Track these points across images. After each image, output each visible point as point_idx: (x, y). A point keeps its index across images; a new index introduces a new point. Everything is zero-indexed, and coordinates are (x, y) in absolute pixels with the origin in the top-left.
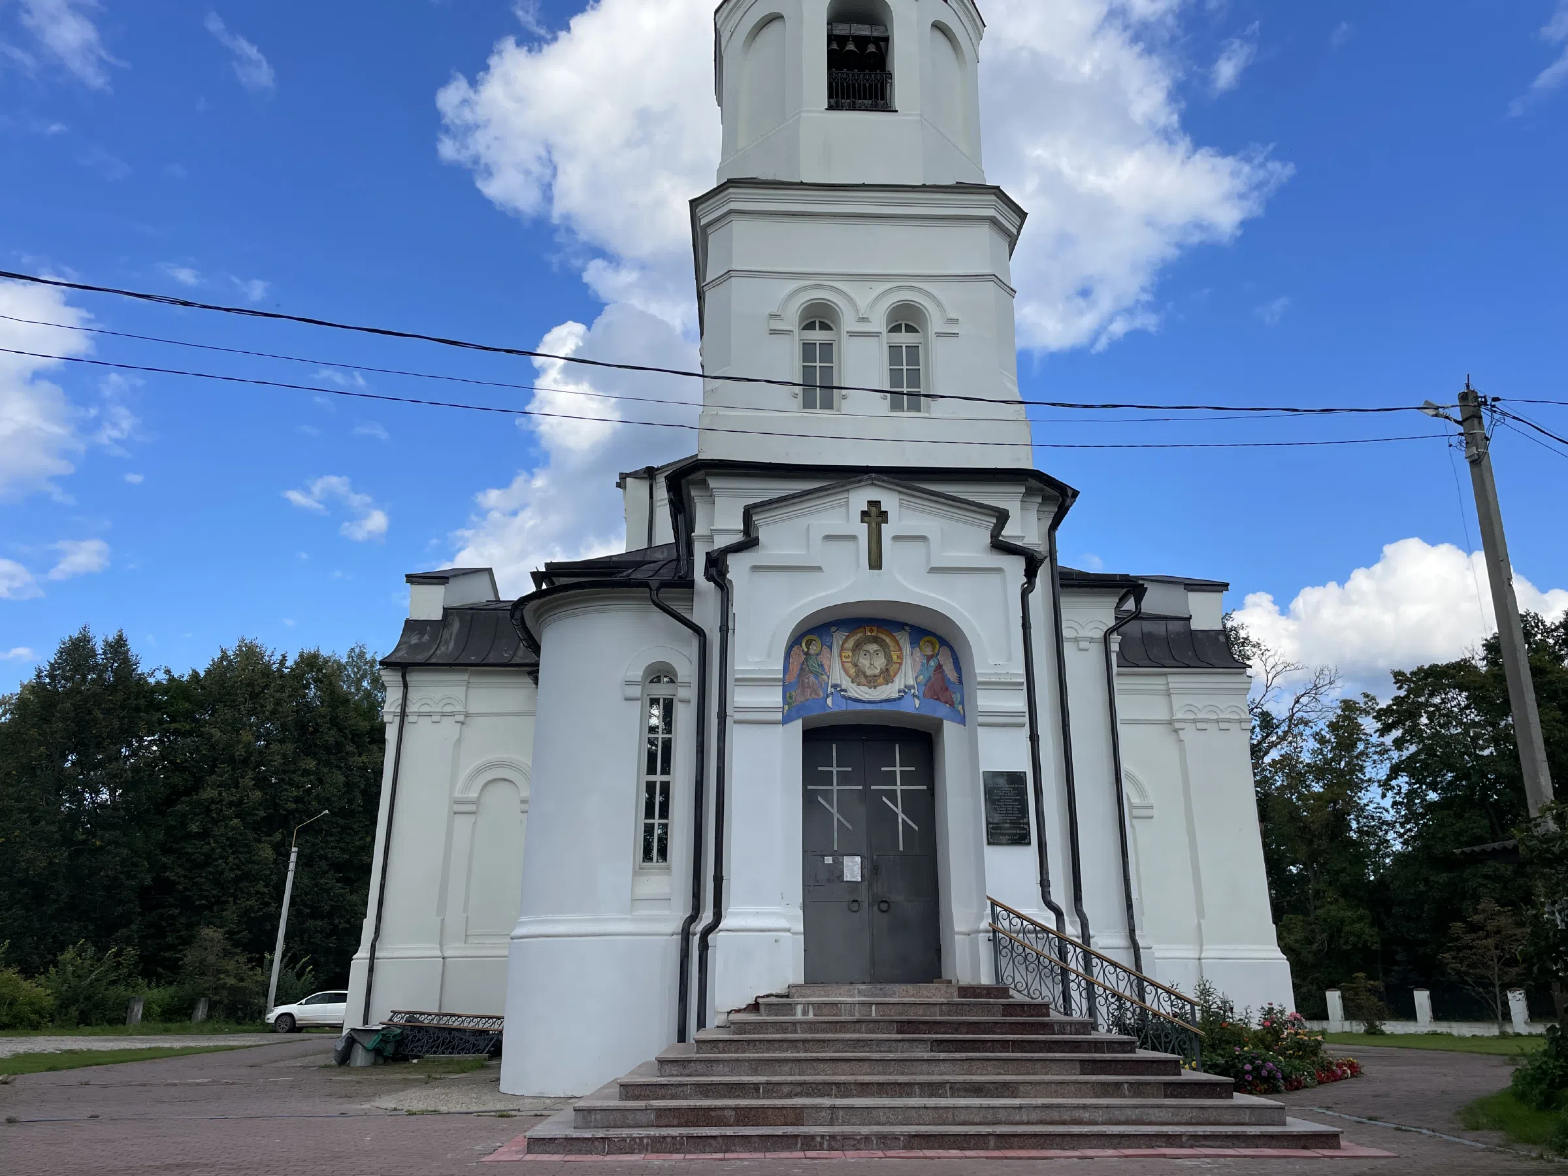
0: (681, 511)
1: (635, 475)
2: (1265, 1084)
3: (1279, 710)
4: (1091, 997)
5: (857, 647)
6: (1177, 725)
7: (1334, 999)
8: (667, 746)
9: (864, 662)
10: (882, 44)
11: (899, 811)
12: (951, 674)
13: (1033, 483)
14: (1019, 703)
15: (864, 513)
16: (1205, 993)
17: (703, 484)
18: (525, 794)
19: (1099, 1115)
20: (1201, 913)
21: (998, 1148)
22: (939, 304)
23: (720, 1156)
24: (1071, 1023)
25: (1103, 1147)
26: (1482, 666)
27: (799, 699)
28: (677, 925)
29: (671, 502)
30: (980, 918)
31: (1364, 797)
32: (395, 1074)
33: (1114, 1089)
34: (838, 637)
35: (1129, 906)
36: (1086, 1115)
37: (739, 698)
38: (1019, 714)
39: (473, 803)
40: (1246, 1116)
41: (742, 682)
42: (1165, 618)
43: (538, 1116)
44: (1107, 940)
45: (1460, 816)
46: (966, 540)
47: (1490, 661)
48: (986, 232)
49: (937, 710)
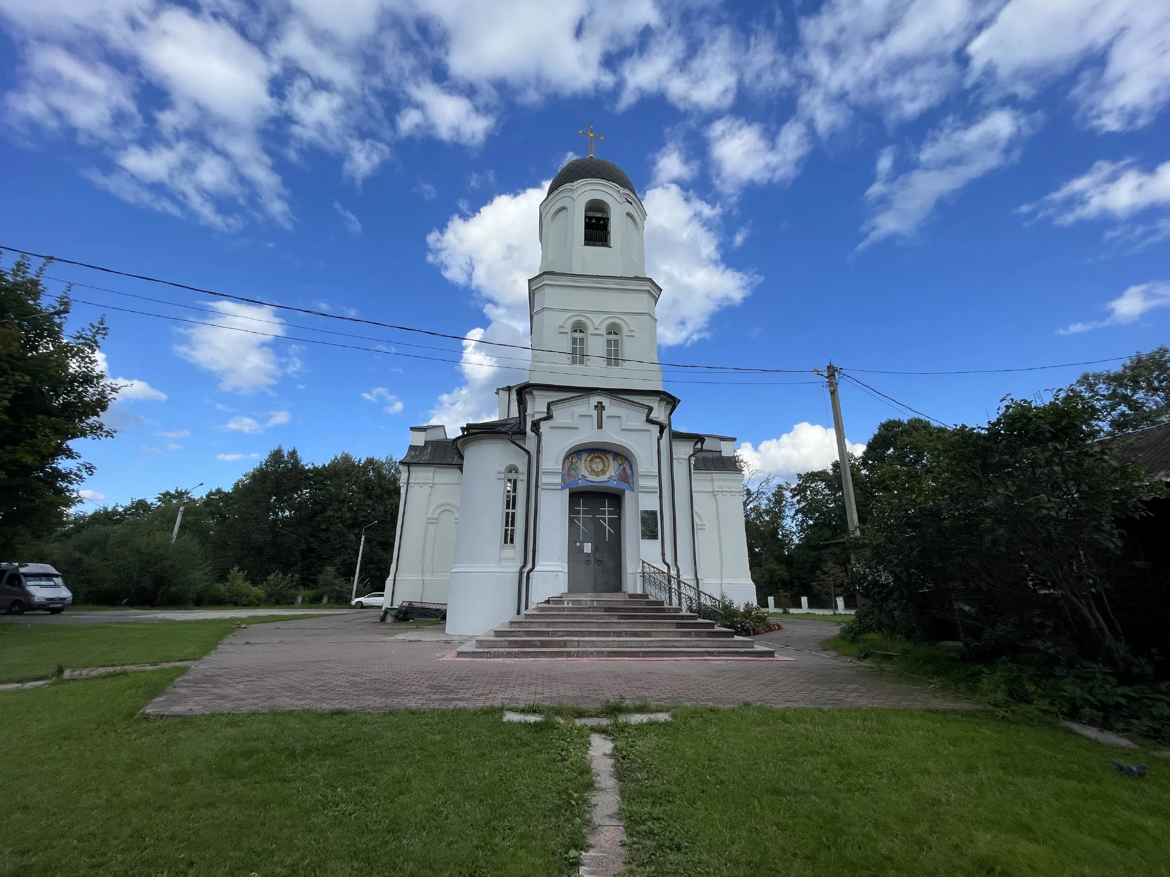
0: (522, 403)
1: (503, 389)
2: (745, 632)
3: (754, 488)
4: (680, 599)
5: (592, 460)
6: (715, 493)
7: (771, 600)
8: (514, 498)
9: (594, 466)
10: (606, 221)
11: (607, 525)
12: (629, 471)
13: (662, 396)
14: (655, 483)
15: (596, 407)
16: (723, 597)
17: (531, 393)
18: (457, 516)
19: (682, 644)
20: (722, 567)
21: (643, 657)
22: (626, 323)
23: (534, 659)
24: (672, 609)
26: (831, 472)
27: (568, 481)
28: (518, 569)
29: (517, 400)
30: (638, 567)
31: (784, 522)
32: (403, 625)
33: (685, 634)
34: (584, 456)
35: (695, 564)
36: (677, 644)
37: (544, 479)
38: (655, 488)
39: (436, 519)
40: (739, 645)
41: (546, 473)
42: (712, 451)
43: (461, 643)
44: (687, 576)
45: (820, 530)
46: (636, 418)
47: (834, 471)
48: (646, 296)
49: (623, 486)
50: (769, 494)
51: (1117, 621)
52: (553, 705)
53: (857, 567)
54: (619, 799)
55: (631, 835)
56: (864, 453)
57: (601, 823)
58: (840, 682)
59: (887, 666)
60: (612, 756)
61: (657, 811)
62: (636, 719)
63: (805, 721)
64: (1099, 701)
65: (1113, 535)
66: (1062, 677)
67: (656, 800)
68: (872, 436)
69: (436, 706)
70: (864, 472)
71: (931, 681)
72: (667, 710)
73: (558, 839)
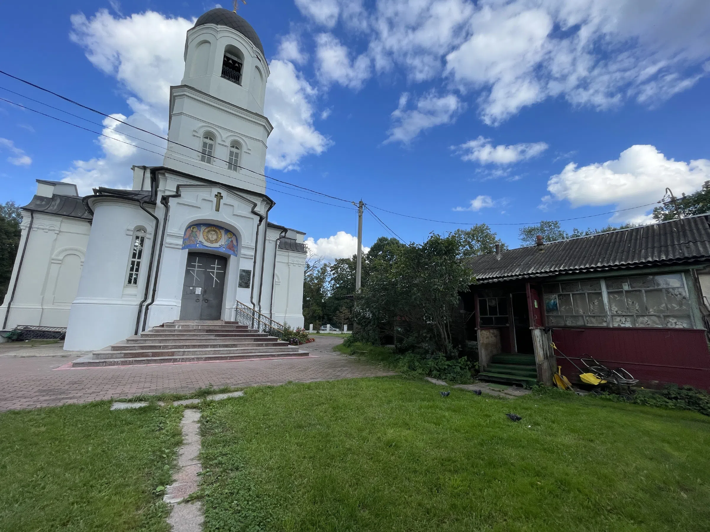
0: (154, 180)
1: (138, 167)
2: (295, 343)
3: (311, 264)
4: (259, 325)
5: (209, 231)
6: (289, 264)
7: (311, 326)
8: (140, 252)
9: (210, 236)
10: (240, 65)
11: (215, 277)
12: (235, 243)
13: (265, 198)
14: (253, 253)
15: (216, 195)
16: (285, 324)
17: (164, 174)
18: (83, 260)
19: (256, 351)
20: (287, 306)
21: (230, 359)
22: (246, 143)
23: (146, 365)
24: (253, 330)
25: (257, 358)
26: (352, 260)
27: (188, 243)
28: (139, 303)
29: (151, 177)
30: (233, 305)
31: (324, 285)
32: (17, 345)
33: (259, 345)
34: (203, 228)
35: (271, 304)
36: (254, 351)
37: (168, 240)
38: (252, 256)
39: (61, 260)
40: (290, 350)
41: (169, 236)
42: (291, 239)
43: (79, 356)
44: (265, 312)
45: (342, 290)
46: (244, 209)
47: (354, 260)
48: (262, 129)
49: (230, 252)
50: (319, 268)
51: (450, 335)
52: (157, 394)
53: (357, 309)
54: (200, 447)
55: (206, 468)
56: (369, 252)
57: (184, 465)
58: (340, 367)
59: (363, 358)
60: (199, 422)
61: (226, 450)
62: (218, 397)
63: (320, 388)
64: (439, 368)
65: (456, 298)
66: (428, 359)
67: (226, 443)
68: (374, 244)
69: (44, 405)
70: (367, 262)
71: (379, 364)
72: (241, 390)
73: (149, 482)
